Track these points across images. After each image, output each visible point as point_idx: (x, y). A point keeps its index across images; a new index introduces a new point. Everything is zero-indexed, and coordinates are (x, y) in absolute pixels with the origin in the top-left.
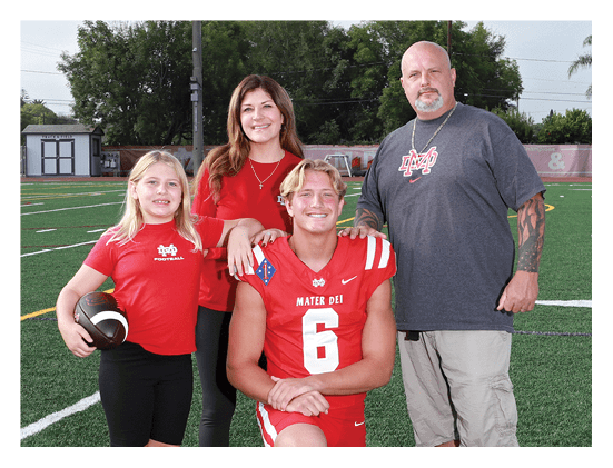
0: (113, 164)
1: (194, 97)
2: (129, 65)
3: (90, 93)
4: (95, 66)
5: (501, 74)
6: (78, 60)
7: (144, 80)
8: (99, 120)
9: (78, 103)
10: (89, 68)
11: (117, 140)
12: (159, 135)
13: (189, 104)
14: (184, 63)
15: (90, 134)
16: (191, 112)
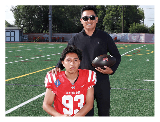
0: (26, 38)
1: (50, 19)
2: (31, 9)
3: (20, 18)
4: (21, 10)
5: (139, 12)
6: (16, 8)
7: (35, 14)
8: (22, 26)
9: (16, 21)
10: (19, 10)
11: (27, 32)
12: (39, 30)
13: (48, 21)
14: (47, 9)
15: (20, 30)
16: (49, 24)
